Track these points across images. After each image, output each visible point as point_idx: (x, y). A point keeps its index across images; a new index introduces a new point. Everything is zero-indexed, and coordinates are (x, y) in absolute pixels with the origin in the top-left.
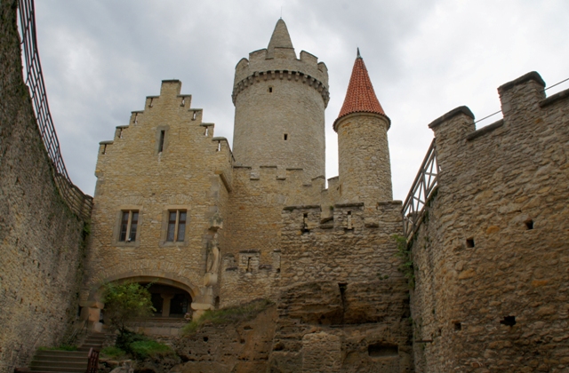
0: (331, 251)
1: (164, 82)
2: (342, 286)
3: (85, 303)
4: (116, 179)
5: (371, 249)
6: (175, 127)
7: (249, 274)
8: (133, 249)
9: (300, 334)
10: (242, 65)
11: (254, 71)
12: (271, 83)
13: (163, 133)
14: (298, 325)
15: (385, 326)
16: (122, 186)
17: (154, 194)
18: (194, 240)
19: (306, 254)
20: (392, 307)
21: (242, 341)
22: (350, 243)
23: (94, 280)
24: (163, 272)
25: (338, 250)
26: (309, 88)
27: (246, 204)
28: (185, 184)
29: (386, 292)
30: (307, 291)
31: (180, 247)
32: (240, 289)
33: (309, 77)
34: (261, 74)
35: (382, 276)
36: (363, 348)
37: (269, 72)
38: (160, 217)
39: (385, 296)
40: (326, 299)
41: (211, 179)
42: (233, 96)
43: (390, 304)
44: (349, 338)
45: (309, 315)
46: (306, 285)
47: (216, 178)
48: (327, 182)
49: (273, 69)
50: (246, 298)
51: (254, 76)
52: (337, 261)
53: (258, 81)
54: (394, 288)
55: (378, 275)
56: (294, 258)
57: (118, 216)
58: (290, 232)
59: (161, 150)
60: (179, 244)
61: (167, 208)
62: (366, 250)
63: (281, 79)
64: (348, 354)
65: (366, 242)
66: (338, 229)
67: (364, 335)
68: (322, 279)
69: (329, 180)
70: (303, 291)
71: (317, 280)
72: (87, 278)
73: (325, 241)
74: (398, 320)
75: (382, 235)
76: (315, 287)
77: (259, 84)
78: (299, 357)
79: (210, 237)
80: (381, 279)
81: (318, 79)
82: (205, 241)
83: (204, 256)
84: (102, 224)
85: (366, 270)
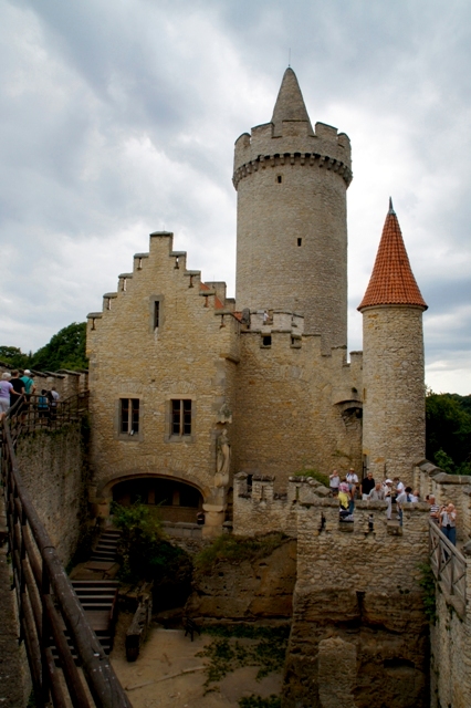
0: (350, 556)
1: (152, 236)
2: (361, 595)
3: (94, 499)
4: (110, 362)
5: (393, 559)
6: (170, 296)
7: (263, 504)
8: (137, 443)
9: (316, 639)
10: (244, 141)
11: (258, 153)
12: (279, 170)
13: (157, 303)
14: (315, 630)
15: (402, 642)
16: (117, 370)
17: (153, 381)
18: (202, 435)
19: (324, 556)
20: (411, 625)
21: (258, 578)
22: (370, 550)
23: (100, 476)
24: (171, 470)
25: (357, 556)
26: (328, 173)
27: (257, 378)
28: (187, 369)
29: (406, 608)
30: (324, 597)
31: (187, 443)
32: (254, 520)
33: (327, 158)
34: (267, 158)
35: (403, 589)
36: (378, 661)
37: (277, 156)
38: (162, 408)
39: (404, 612)
40: (342, 608)
41: (216, 364)
42: (234, 180)
43: (409, 622)
44: (365, 647)
45: (325, 620)
46: (323, 591)
47: (222, 362)
48: (349, 356)
49: (282, 152)
50: (260, 529)
51: (258, 160)
52: (357, 567)
53: (264, 168)
54: (414, 606)
55: (399, 587)
56: (310, 560)
57: (117, 406)
58: (306, 531)
59: (157, 325)
60: (186, 438)
61: (169, 398)
62: (386, 560)
63: (292, 164)
64: (363, 664)
65: (387, 550)
66: (358, 533)
67: (380, 647)
68: (339, 586)
69: (352, 354)
70: (320, 598)
71: (334, 587)
72: (92, 473)
73: (344, 544)
74: (417, 637)
75: (405, 545)
76: (332, 593)
77: (264, 171)
78: (316, 662)
79: (219, 432)
80: (401, 592)
81: (338, 159)
82: (214, 437)
83: (214, 454)
84: (101, 414)
85: (386, 581)
